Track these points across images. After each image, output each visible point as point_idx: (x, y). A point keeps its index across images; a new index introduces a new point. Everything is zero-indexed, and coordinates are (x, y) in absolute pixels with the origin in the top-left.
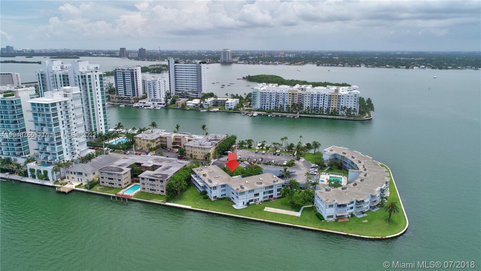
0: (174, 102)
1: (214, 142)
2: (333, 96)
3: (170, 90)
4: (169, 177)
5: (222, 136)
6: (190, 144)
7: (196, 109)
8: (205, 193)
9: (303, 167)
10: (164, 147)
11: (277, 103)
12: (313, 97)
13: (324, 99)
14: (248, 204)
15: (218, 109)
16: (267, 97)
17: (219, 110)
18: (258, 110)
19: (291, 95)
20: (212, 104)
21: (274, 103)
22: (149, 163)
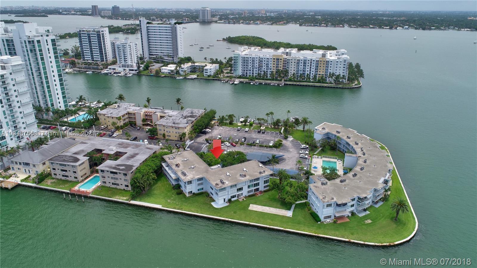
0: (147, 68)
1: (190, 118)
2: (321, 61)
3: (143, 54)
4: (134, 168)
5: (199, 112)
6: (162, 122)
7: (172, 75)
8: (178, 187)
9: (292, 148)
10: (133, 125)
11: (261, 69)
12: (299, 63)
13: (311, 65)
14: (230, 201)
15: (196, 76)
16: (249, 63)
17: (197, 77)
18: (240, 77)
19: (275, 60)
20: (189, 70)
21: (256, 70)
22: (112, 150)
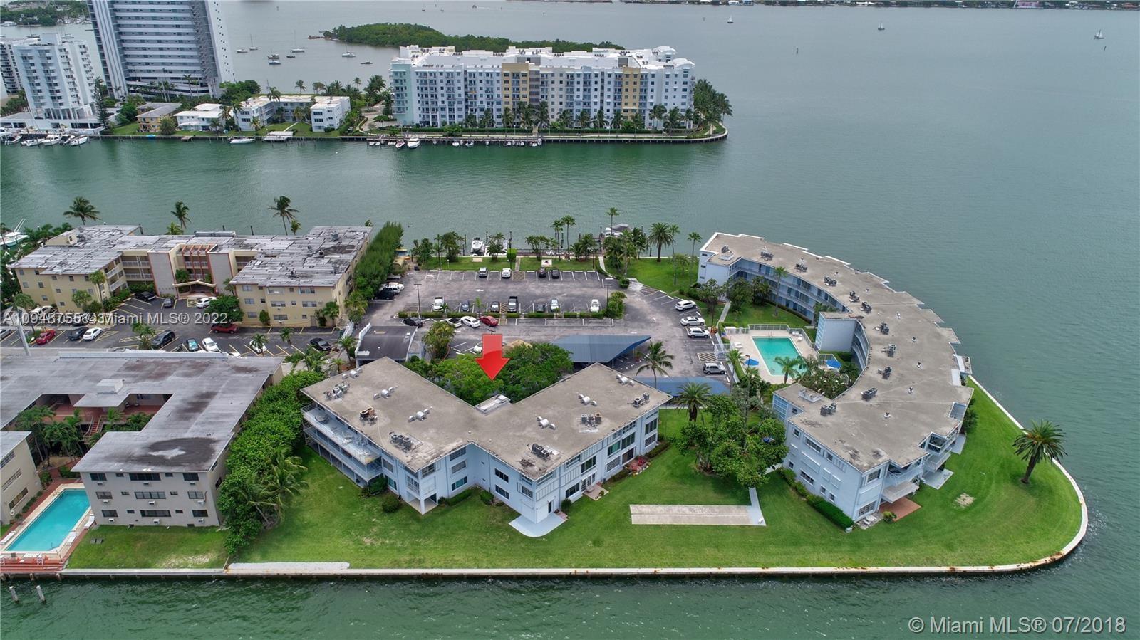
0: (130, 116)
1: (337, 256)
2: (627, 76)
3: (108, 77)
4: (219, 449)
5: (359, 236)
6: (249, 274)
7: (215, 135)
8: (380, 486)
9: (653, 313)
10: (145, 294)
11: (471, 103)
12: (572, 83)
13: (602, 88)
14: (566, 506)
15: (291, 133)
16: (439, 89)
17: (294, 134)
18: (417, 129)
19: (510, 78)
20: (266, 118)
21: (460, 106)
22: (110, 391)
